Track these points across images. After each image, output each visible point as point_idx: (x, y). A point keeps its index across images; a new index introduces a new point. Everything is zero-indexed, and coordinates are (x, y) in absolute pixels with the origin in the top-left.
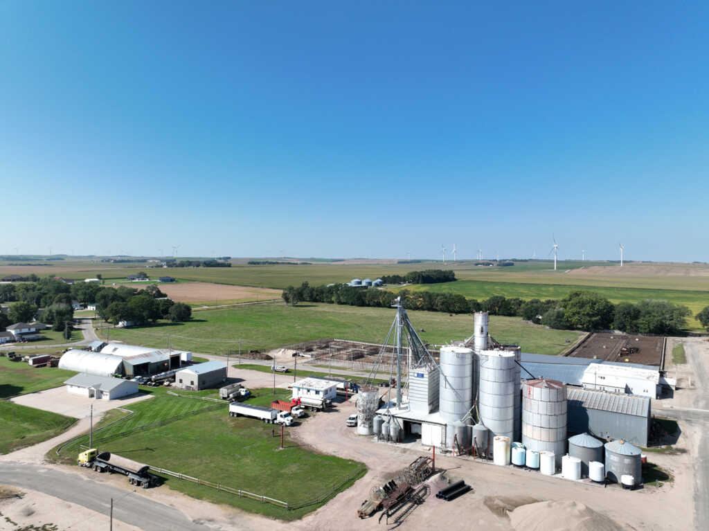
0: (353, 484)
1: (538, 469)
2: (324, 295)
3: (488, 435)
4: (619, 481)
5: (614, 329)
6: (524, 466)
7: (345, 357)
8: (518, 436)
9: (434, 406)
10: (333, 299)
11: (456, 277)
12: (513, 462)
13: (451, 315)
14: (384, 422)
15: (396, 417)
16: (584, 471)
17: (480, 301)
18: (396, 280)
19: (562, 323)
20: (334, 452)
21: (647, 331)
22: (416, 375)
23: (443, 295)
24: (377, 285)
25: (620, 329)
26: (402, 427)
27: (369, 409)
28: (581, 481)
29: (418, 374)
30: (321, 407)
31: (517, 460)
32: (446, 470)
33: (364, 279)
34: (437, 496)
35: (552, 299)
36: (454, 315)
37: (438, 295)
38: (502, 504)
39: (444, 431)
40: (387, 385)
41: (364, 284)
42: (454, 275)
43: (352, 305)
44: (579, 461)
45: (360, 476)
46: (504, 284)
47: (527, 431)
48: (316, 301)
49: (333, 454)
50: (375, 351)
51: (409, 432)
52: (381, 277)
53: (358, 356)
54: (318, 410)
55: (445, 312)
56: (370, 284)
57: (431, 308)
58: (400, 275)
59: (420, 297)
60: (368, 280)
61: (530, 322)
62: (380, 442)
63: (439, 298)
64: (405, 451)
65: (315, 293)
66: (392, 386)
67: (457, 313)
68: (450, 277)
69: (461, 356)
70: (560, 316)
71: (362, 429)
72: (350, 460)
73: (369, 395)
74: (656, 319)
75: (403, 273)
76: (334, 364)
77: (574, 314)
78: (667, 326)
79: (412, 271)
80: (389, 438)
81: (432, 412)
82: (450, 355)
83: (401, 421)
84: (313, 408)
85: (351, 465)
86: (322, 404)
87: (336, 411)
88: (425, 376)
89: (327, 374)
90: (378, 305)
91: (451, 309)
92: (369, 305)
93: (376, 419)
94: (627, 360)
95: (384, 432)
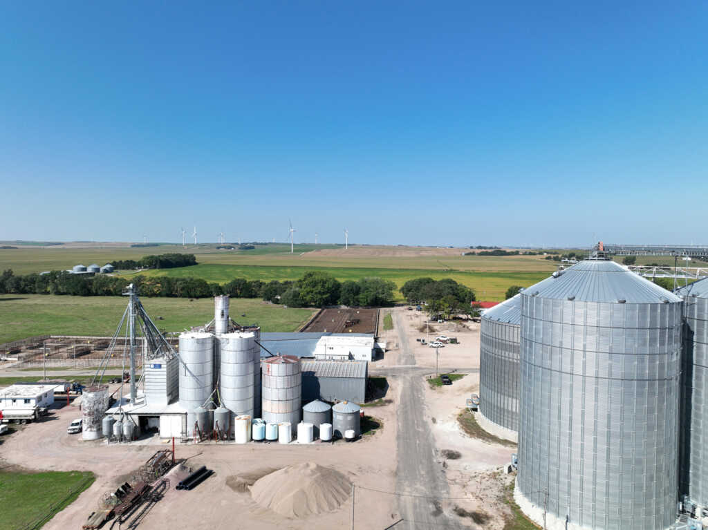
0: (77, 497)
1: (277, 440)
2: (36, 285)
3: (230, 416)
4: (344, 437)
5: (341, 304)
6: (264, 440)
7: (66, 355)
8: (258, 412)
9: (174, 396)
10: (49, 289)
11: (197, 261)
12: (253, 438)
13: (192, 301)
14: (115, 421)
15: (130, 414)
16: (316, 433)
17: (221, 284)
18: (130, 265)
19: (298, 302)
20: (52, 466)
21: (366, 304)
22: (152, 366)
23: (183, 280)
24: (106, 271)
25: (345, 304)
26: (138, 424)
27: (97, 410)
28: (313, 443)
29: (155, 365)
30: (33, 417)
31: (257, 436)
32: (186, 460)
33: (89, 265)
34: (177, 488)
35: (289, 280)
36: (195, 299)
37: (177, 280)
38: (243, 481)
39: (184, 420)
40: (119, 381)
41: (90, 270)
42: (194, 259)
43: (75, 294)
44: (312, 425)
45: (87, 486)
46: (245, 266)
47: (266, 406)
48: (24, 292)
49: (50, 469)
50: (104, 345)
51: (146, 427)
52: (112, 262)
53: (83, 353)
54: (29, 422)
55: (185, 297)
56: (98, 270)
57: (170, 295)
58: (135, 260)
59: (158, 283)
60: (96, 267)
61: (270, 303)
62: (112, 444)
63: (178, 283)
64: (141, 448)
65: (22, 283)
66: (125, 381)
67: (197, 297)
68: (191, 261)
69: (202, 342)
70: (296, 295)
71: (88, 434)
72: (72, 472)
73: (96, 395)
74: (372, 293)
75: (138, 257)
76: (52, 364)
77: (308, 293)
78: (381, 299)
79: (148, 255)
80: (122, 438)
81: (170, 402)
82: (189, 343)
83: (136, 418)
84: (21, 420)
85: (74, 477)
86: (34, 414)
87: (55, 418)
88: (162, 366)
89: (41, 378)
90: (108, 293)
91: (192, 294)
92: (96, 295)
93: (106, 420)
94: (350, 331)
95: (115, 433)
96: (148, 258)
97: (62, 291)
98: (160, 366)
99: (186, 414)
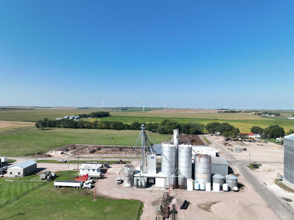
0: (142, 211)
1: (205, 190)
2: (56, 124)
3: (185, 180)
5: (181, 133)
6: (199, 190)
7: (88, 152)
10: (61, 125)
11: (110, 115)
12: (195, 188)
13: (118, 131)
14: (139, 180)
15: (143, 177)
16: (221, 188)
17: (129, 124)
18: (85, 116)
19: (164, 132)
20: (122, 197)
21: (192, 133)
23: (114, 122)
24: (77, 119)
25: (184, 133)
26: (147, 181)
27: (131, 175)
28: (221, 192)
32: (173, 197)
33: (70, 116)
34: (181, 208)
35: (156, 123)
36: (119, 130)
37: (111, 122)
38: (205, 207)
39: (165, 180)
40: (119, 163)
41: (71, 118)
43: (71, 128)
44: (219, 184)
45: (142, 206)
48: (52, 127)
49: (122, 198)
51: (150, 183)
52: (78, 115)
53: (93, 152)
54: (98, 178)
56: (74, 118)
57: (109, 128)
58: (86, 114)
59: (103, 123)
60: (73, 117)
61: (151, 132)
62: (138, 189)
63: (112, 124)
64: (151, 191)
67: (120, 129)
70: (163, 129)
71: (126, 184)
72: (131, 200)
73: (130, 169)
77: (168, 128)
80: (142, 187)
83: (146, 179)
84: (95, 178)
85: (134, 202)
86: (100, 176)
87: (106, 178)
89: (87, 161)
90: (84, 127)
91: (117, 128)
92: (79, 128)
93: (135, 179)
94: (195, 144)
95: (139, 184)
96: (92, 113)
97: (66, 127)
98: (153, 158)
99: (166, 178)
